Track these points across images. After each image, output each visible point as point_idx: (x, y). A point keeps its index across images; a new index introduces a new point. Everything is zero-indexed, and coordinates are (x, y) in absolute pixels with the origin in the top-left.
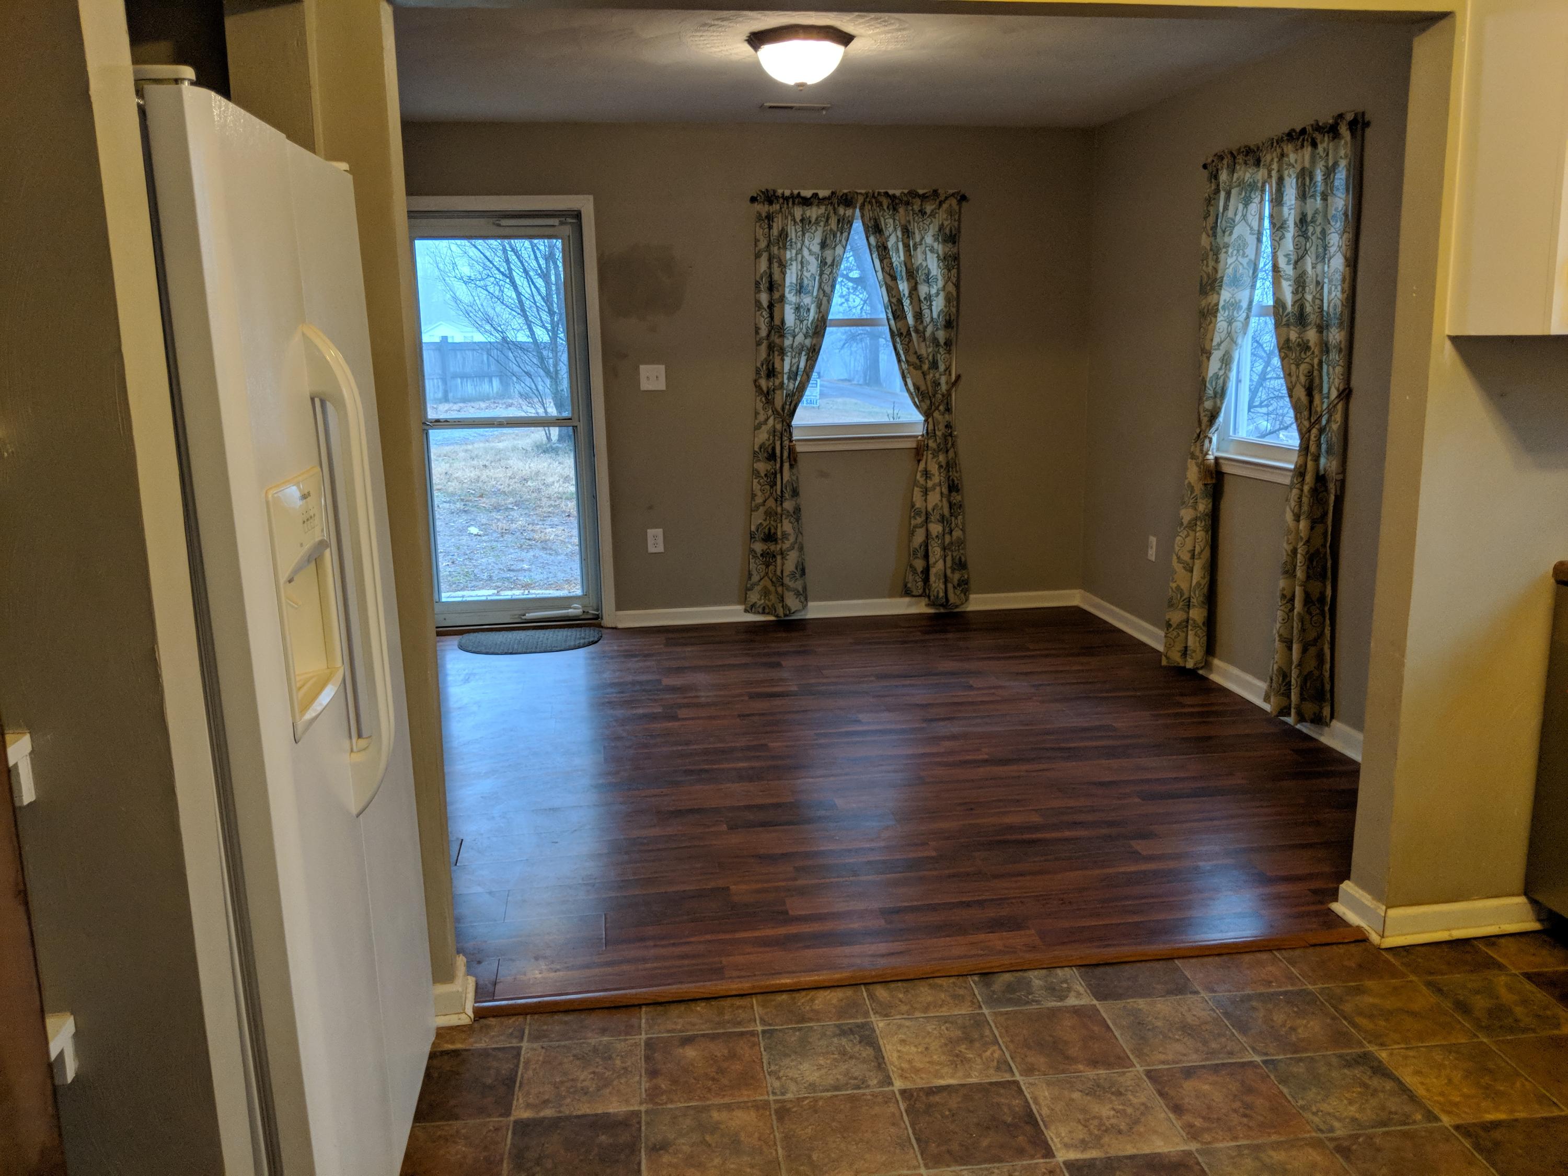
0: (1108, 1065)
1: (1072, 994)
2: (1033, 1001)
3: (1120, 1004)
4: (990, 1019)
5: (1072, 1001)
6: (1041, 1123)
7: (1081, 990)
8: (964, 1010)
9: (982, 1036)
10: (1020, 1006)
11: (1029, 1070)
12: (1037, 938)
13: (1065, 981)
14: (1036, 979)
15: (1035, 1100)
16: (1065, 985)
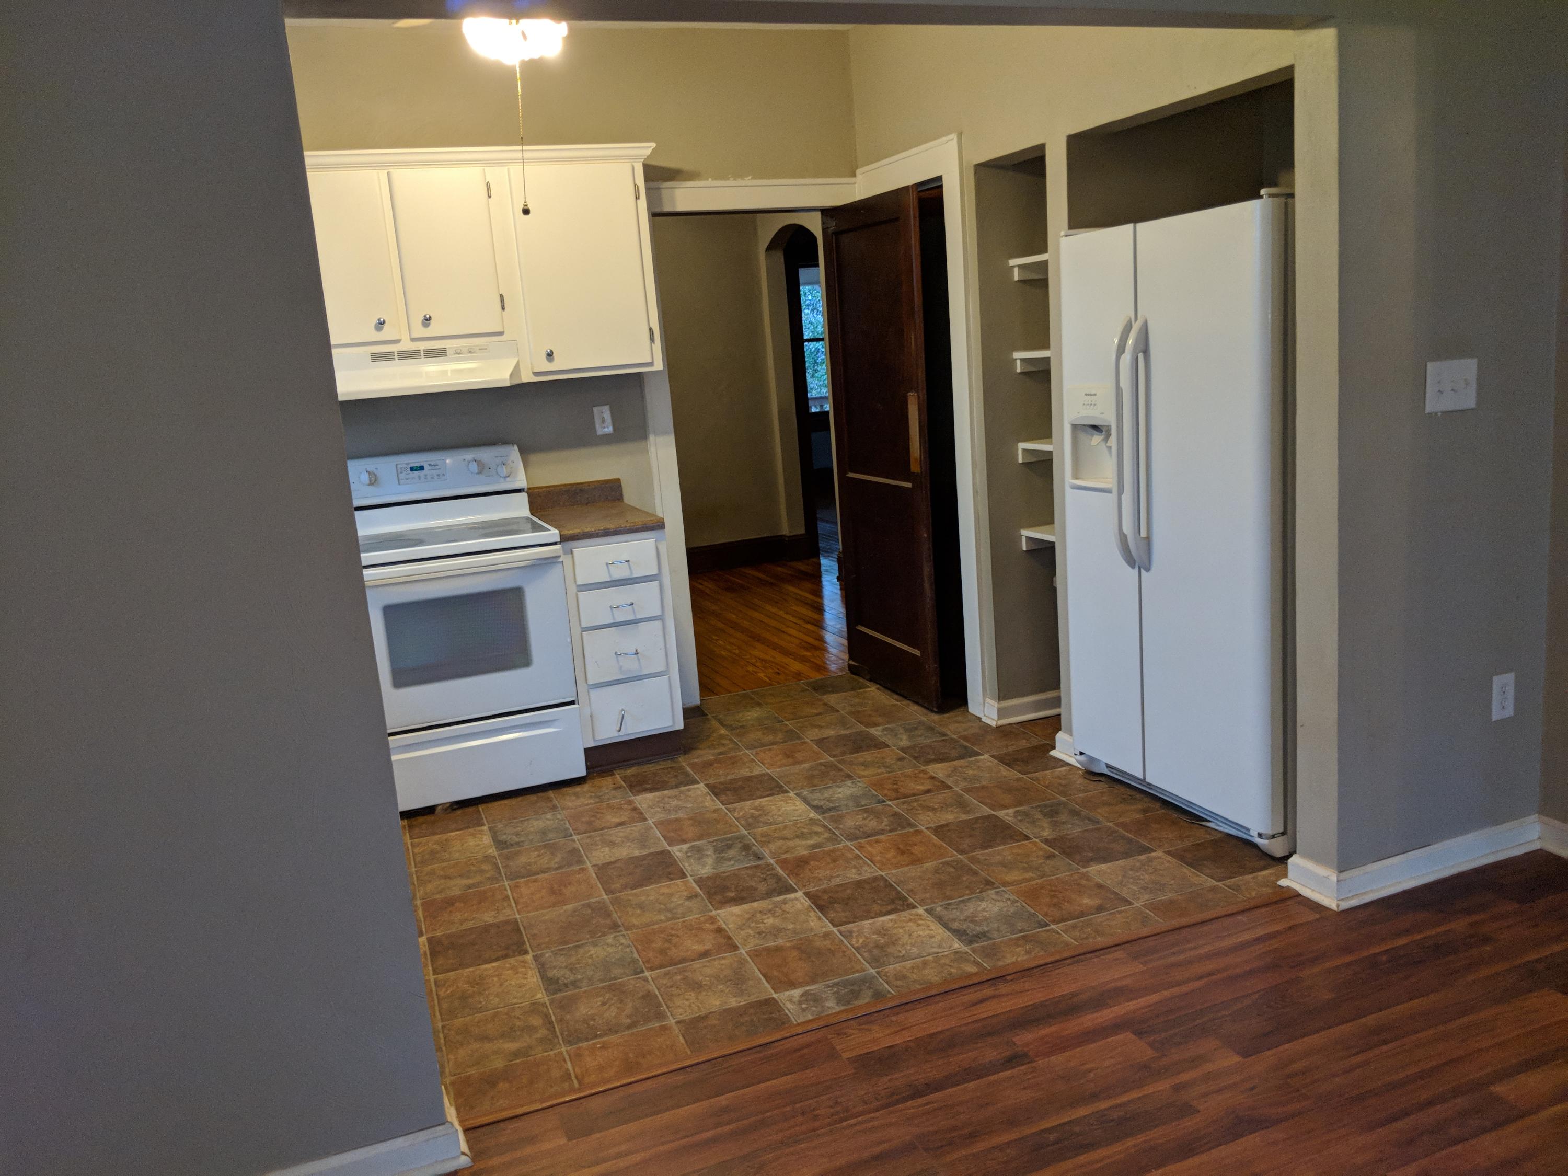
0: (768, 950)
1: (796, 999)
2: (832, 986)
3: (753, 999)
4: (867, 965)
5: (796, 993)
6: (814, 907)
7: (789, 1005)
8: (891, 969)
9: (870, 951)
10: (842, 980)
11: (826, 935)
12: (838, 1048)
13: (804, 1010)
14: (832, 1006)
15: (820, 919)
16: (804, 1006)
